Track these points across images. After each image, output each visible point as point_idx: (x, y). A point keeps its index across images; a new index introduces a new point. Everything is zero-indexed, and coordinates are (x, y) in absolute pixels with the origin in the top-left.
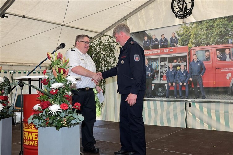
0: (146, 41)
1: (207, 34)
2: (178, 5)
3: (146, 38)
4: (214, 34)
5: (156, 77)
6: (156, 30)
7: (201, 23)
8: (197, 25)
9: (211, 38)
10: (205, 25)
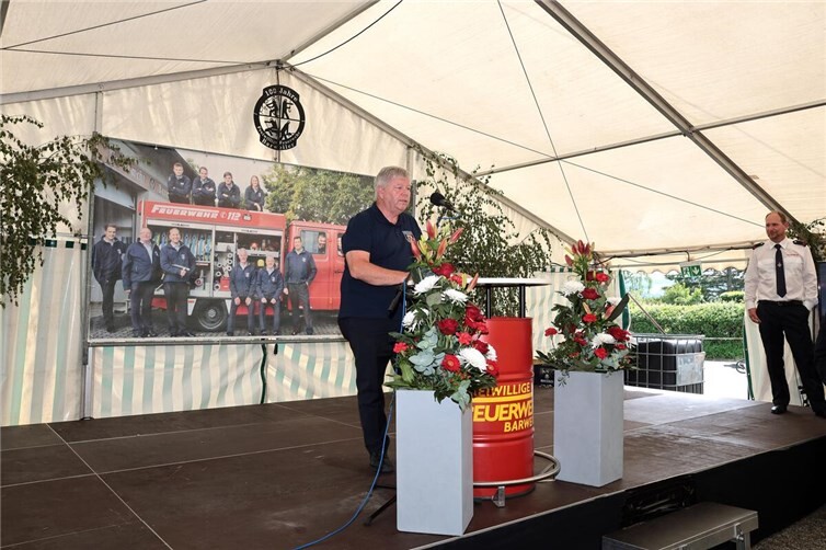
0: (178, 178)
1: (325, 199)
2: (271, 116)
3: (178, 170)
4: (337, 203)
5: (202, 280)
6: (209, 156)
7: (316, 173)
8: (307, 175)
9: (330, 209)
10: (323, 178)
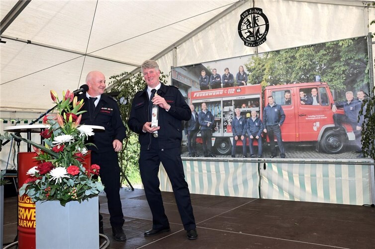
0: (203, 77)
1: (287, 68)
2: (247, 28)
3: (203, 74)
4: (296, 69)
5: (218, 128)
6: (218, 62)
7: (279, 53)
8: (273, 56)
9: (292, 74)
10: (284, 55)
